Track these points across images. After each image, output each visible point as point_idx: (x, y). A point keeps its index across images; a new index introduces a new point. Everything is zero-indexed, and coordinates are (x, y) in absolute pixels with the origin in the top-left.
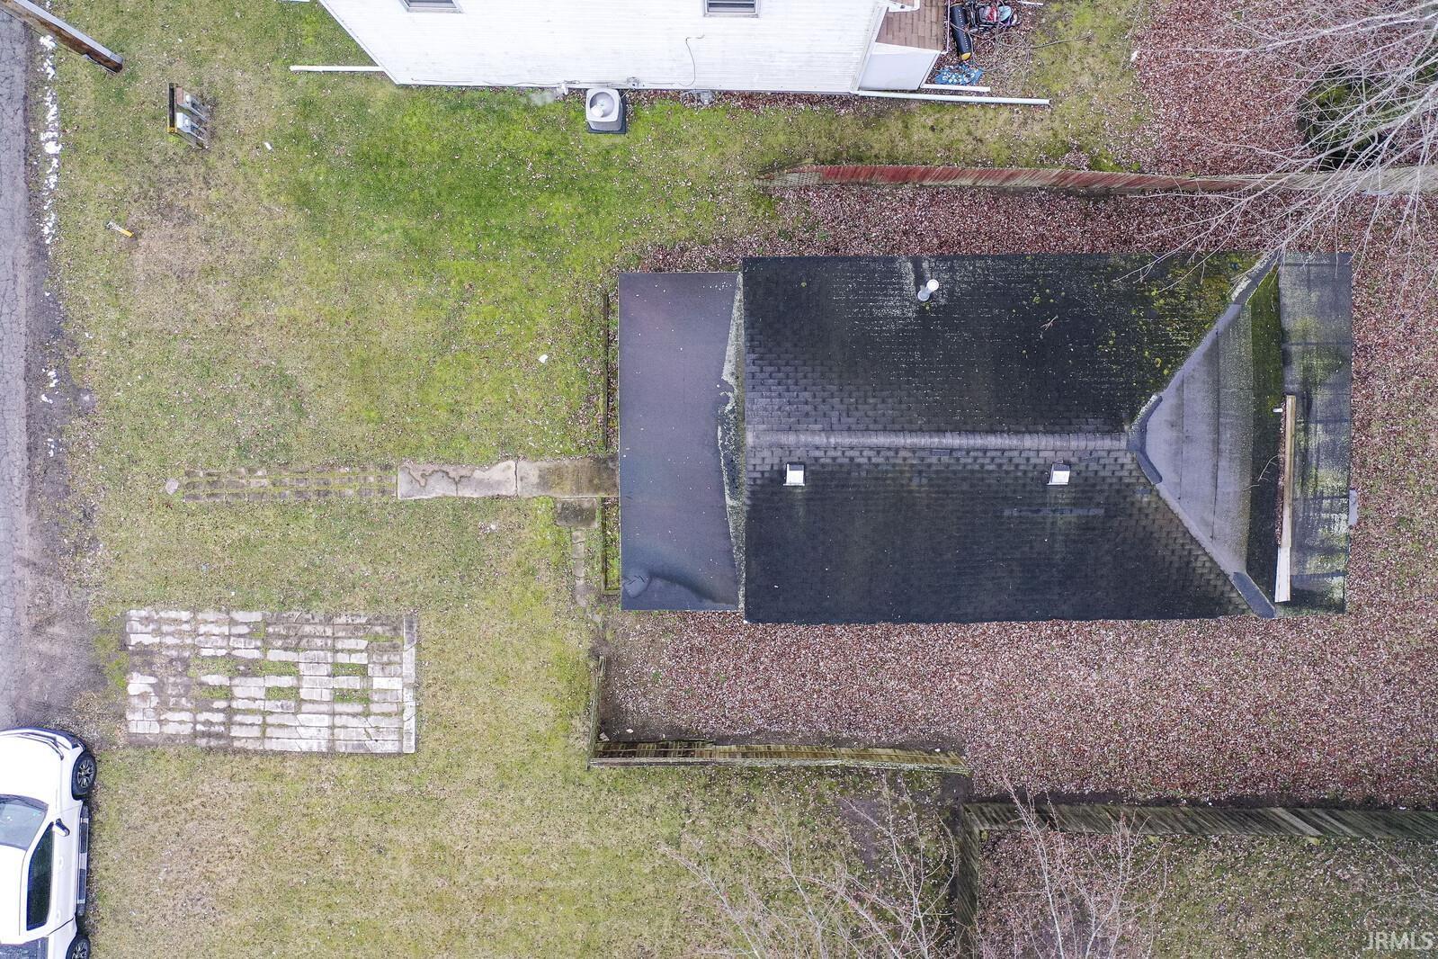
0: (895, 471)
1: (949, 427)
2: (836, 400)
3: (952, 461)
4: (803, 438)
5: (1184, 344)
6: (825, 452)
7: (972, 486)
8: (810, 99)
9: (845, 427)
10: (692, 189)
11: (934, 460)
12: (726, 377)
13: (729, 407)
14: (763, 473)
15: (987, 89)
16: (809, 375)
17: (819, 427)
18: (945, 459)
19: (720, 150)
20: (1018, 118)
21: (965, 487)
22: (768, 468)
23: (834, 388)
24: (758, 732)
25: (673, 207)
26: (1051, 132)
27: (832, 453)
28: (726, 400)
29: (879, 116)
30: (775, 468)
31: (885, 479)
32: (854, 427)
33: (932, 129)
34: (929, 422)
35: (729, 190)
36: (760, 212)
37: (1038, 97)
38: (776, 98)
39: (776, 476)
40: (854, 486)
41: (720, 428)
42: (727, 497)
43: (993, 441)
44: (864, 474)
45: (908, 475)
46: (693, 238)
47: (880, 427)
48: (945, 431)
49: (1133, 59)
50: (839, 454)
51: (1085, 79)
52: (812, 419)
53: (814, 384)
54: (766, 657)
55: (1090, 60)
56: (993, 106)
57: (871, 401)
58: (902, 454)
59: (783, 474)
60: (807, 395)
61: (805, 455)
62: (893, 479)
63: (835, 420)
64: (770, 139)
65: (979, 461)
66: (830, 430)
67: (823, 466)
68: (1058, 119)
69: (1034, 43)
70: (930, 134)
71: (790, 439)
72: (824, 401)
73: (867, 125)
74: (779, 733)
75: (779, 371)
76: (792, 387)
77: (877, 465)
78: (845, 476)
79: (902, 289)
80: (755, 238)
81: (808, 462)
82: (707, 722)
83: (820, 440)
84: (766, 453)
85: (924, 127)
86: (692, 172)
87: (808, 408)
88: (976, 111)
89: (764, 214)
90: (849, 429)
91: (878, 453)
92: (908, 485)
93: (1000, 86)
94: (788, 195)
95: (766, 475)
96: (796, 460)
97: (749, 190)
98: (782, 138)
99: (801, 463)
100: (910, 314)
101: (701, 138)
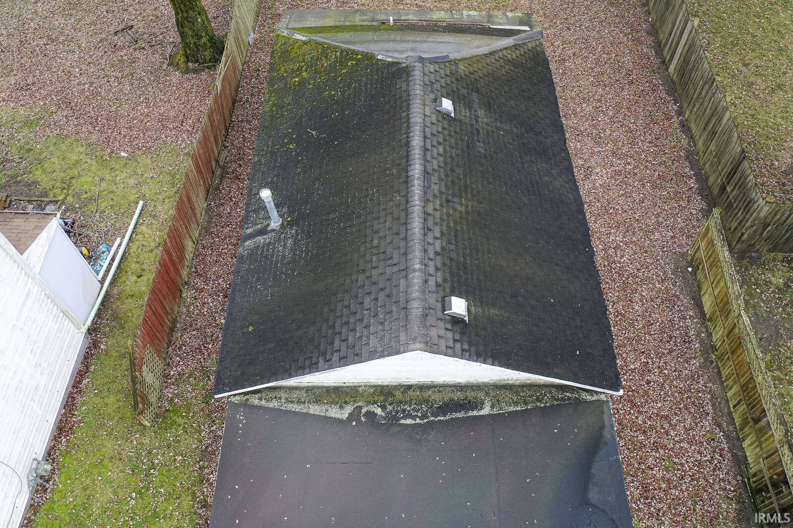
0: (448, 221)
1: (404, 174)
2: (374, 273)
3: (436, 174)
4: (415, 294)
5: (338, 54)
6: (430, 275)
7: (458, 166)
8: (80, 375)
9: (403, 259)
10: (140, 493)
11: (436, 188)
12: (344, 415)
13: (379, 411)
14: (455, 341)
15: (119, 240)
16: (346, 303)
17: (403, 283)
18: (434, 179)
19: (106, 461)
20: (149, 220)
21: (460, 171)
22: (450, 335)
23: (361, 277)
24: (719, 426)
25: (155, 515)
26: (166, 200)
27: (432, 270)
28: (371, 415)
29: (117, 318)
30: (449, 326)
31: (456, 230)
32: (402, 251)
33: (139, 276)
34: (399, 191)
35: (150, 452)
36: (180, 420)
37: (136, 209)
38: (70, 404)
39: (457, 328)
40: (465, 258)
41: (402, 421)
42: (482, 413)
43: (417, 141)
44: (452, 247)
45: (451, 212)
46: (194, 493)
47: (402, 229)
48: (408, 177)
49: (126, 155)
50: (431, 263)
51: (132, 182)
52: (394, 291)
53: (356, 297)
54: (637, 418)
55: (118, 178)
56: (134, 236)
57: (376, 242)
58: (430, 209)
59: (456, 320)
60: (367, 301)
61: (434, 295)
62: (455, 223)
63: (395, 269)
64: (110, 410)
65: (435, 155)
66: (406, 271)
67: (445, 280)
68: (158, 196)
69: (92, 212)
70: (144, 278)
71: (416, 308)
72: (374, 283)
73: (122, 327)
74: (713, 405)
75: (340, 333)
76: (358, 317)
77: (442, 233)
78: (454, 264)
79: (269, 243)
80: (205, 428)
81: (442, 293)
82: (723, 480)
83: (416, 279)
84: (433, 332)
85: (136, 282)
86: (121, 493)
87: (381, 296)
88: (134, 247)
89: (183, 417)
90: (405, 254)
91: (429, 229)
92: (461, 213)
93: (119, 231)
94: (169, 392)
95: (457, 337)
96: (439, 305)
97: (155, 432)
98: (111, 399)
99: (443, 301)
100: (293, 231)
101: (88, 481)
